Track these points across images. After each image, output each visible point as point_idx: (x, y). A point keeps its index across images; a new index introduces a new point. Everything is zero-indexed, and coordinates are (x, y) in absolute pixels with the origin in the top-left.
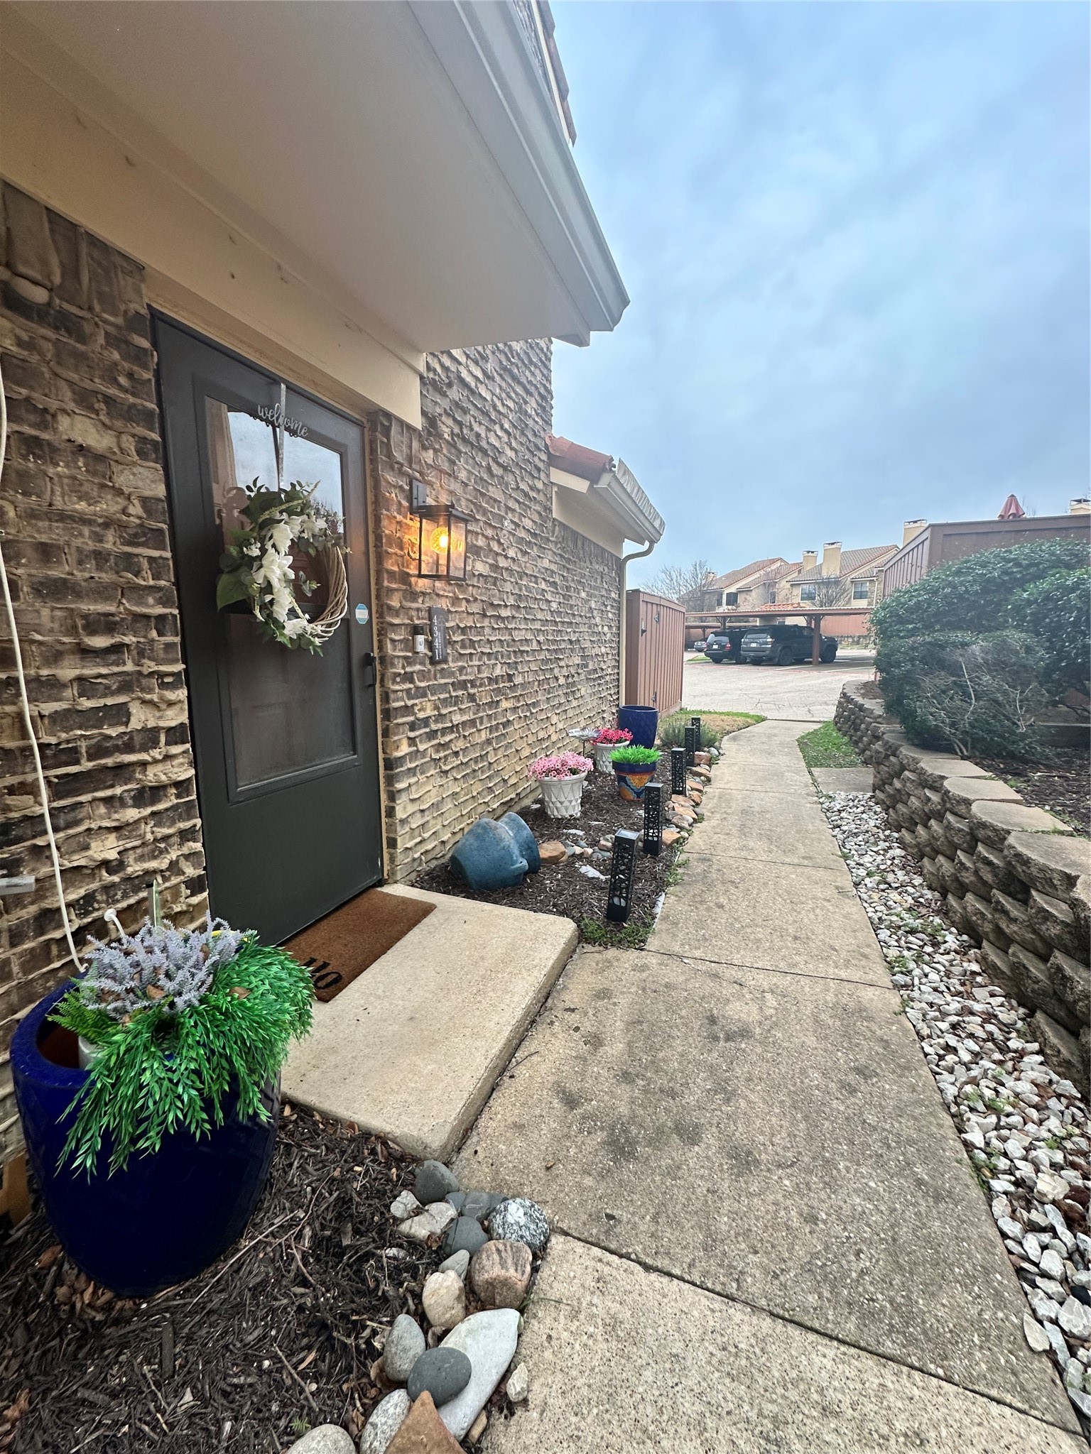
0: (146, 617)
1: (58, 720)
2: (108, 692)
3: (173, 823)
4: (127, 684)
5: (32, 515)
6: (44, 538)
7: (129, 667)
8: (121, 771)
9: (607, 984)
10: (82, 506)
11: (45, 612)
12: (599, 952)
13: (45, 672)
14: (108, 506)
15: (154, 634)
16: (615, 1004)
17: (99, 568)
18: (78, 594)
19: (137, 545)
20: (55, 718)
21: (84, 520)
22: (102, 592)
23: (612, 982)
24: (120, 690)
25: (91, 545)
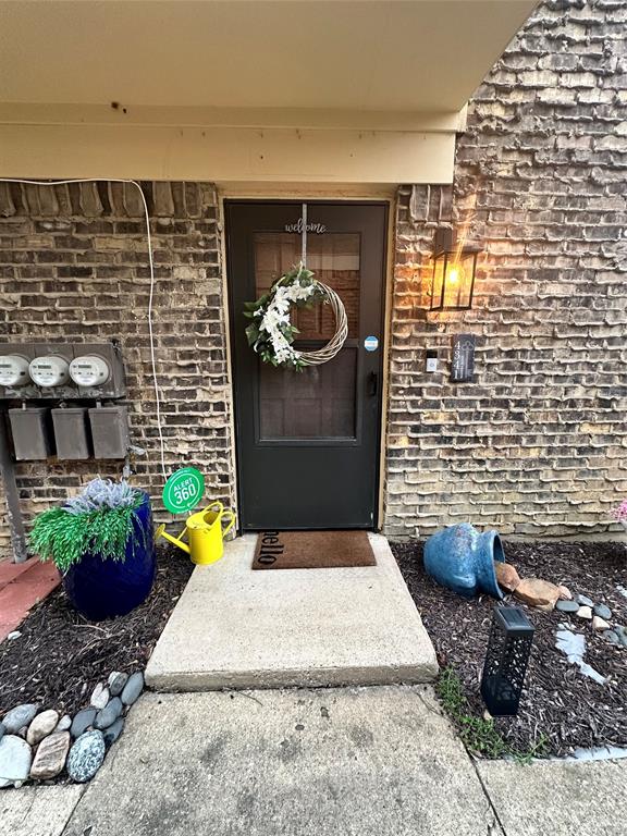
0: (207, 352)
1: (169, 393)
2: (188, 384)
3: (214, 447)
4: (197, 381)
5: (163, 313)
6: (167, 321)
7: (198, 374)
8: (192, 419)
9: (380, 735)
10: (182, 306)
11: (166, 351)
12: (430, 709)
13: (165, 375)
14: (193, 303)
15: (209, 359)
16: (351, 754)
17: (188, 331)
18: (179, 344)
19: (204, 319)
20: (167, 392)
21: (183, 311)
22: (189, 341)
23: (387, 740)
24: (194, 384)
25: (184, 321)
